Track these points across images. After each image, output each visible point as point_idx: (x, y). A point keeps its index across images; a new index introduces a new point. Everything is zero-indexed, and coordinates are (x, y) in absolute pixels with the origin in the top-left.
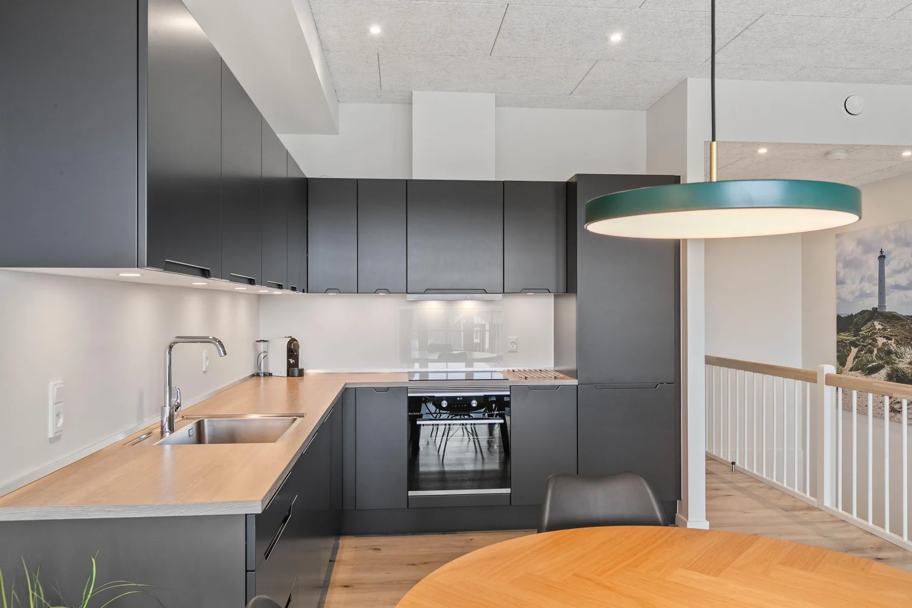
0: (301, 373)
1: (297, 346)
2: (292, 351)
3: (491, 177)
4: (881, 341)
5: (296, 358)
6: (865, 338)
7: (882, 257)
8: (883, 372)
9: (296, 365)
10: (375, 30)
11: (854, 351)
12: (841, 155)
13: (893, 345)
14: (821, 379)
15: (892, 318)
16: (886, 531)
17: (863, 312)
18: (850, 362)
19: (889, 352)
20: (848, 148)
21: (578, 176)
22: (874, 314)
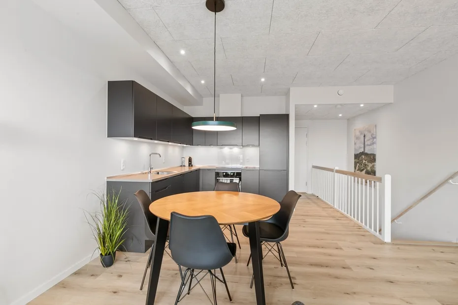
0: (192, 166)
1: (191, 159)
2: (190, 160)
3: (240, 116)
4: (364, 161)
5: (191, 162)
6: (360, 160)
7: (364, 136)
8: (364, 171)
9: (191, 164)
10: (203, 82)
11: (358, 164)
12: (339, 106)
13: (367, 163)
14: (335, 171)
15: (366, 154)
16: (349, 215)
17: (360, 153)
18: (357, 168)
19: (366, 165)
20: (341, 105)
21: (260, 115)
22: (363, 153)
